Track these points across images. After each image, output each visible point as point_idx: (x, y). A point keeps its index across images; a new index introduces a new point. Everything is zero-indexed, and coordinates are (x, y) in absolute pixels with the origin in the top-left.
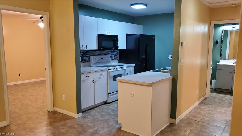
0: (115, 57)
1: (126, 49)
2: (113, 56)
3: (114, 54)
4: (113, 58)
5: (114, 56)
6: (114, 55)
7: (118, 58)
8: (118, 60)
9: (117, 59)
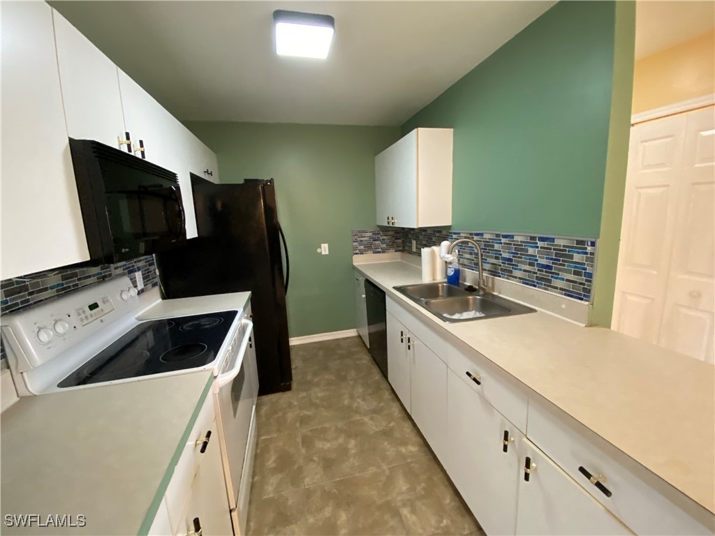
0: (144, 279)
1: (197, 236)
2: (138, 276)
3: (140, 264)
4: (140, 286)
5: (140, 273)
6: (139, 269)
7: (158, 280)
8: (157, 289)
9: (154, 285)
